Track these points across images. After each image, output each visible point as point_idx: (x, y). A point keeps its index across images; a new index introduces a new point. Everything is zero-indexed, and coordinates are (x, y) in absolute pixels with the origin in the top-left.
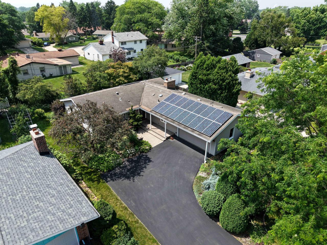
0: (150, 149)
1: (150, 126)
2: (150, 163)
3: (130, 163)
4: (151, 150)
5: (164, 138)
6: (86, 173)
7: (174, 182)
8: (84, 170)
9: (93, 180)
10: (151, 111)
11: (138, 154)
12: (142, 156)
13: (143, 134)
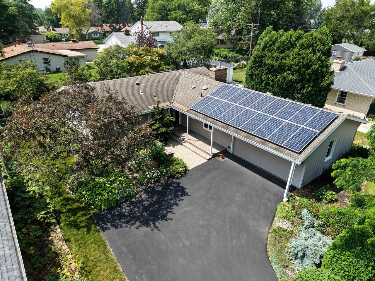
0: (185, 172)
1: (186, 136)
2: (185, 198)
3: (148, 195)
4: (187, 175)
5: (209, 154)
6: (69, 210)
7: (229, 238)
8: (66, 205)
9: (78, 225)
10: (188, 111)
11: (165, 180)
12: (171, 184)
13: (174, 147)
